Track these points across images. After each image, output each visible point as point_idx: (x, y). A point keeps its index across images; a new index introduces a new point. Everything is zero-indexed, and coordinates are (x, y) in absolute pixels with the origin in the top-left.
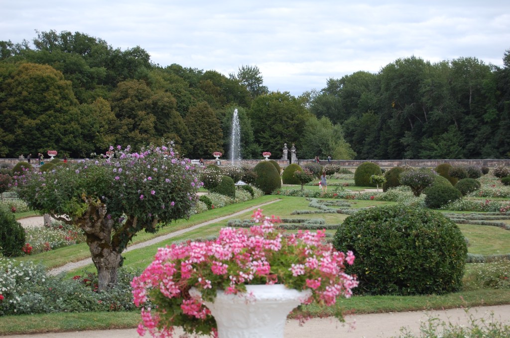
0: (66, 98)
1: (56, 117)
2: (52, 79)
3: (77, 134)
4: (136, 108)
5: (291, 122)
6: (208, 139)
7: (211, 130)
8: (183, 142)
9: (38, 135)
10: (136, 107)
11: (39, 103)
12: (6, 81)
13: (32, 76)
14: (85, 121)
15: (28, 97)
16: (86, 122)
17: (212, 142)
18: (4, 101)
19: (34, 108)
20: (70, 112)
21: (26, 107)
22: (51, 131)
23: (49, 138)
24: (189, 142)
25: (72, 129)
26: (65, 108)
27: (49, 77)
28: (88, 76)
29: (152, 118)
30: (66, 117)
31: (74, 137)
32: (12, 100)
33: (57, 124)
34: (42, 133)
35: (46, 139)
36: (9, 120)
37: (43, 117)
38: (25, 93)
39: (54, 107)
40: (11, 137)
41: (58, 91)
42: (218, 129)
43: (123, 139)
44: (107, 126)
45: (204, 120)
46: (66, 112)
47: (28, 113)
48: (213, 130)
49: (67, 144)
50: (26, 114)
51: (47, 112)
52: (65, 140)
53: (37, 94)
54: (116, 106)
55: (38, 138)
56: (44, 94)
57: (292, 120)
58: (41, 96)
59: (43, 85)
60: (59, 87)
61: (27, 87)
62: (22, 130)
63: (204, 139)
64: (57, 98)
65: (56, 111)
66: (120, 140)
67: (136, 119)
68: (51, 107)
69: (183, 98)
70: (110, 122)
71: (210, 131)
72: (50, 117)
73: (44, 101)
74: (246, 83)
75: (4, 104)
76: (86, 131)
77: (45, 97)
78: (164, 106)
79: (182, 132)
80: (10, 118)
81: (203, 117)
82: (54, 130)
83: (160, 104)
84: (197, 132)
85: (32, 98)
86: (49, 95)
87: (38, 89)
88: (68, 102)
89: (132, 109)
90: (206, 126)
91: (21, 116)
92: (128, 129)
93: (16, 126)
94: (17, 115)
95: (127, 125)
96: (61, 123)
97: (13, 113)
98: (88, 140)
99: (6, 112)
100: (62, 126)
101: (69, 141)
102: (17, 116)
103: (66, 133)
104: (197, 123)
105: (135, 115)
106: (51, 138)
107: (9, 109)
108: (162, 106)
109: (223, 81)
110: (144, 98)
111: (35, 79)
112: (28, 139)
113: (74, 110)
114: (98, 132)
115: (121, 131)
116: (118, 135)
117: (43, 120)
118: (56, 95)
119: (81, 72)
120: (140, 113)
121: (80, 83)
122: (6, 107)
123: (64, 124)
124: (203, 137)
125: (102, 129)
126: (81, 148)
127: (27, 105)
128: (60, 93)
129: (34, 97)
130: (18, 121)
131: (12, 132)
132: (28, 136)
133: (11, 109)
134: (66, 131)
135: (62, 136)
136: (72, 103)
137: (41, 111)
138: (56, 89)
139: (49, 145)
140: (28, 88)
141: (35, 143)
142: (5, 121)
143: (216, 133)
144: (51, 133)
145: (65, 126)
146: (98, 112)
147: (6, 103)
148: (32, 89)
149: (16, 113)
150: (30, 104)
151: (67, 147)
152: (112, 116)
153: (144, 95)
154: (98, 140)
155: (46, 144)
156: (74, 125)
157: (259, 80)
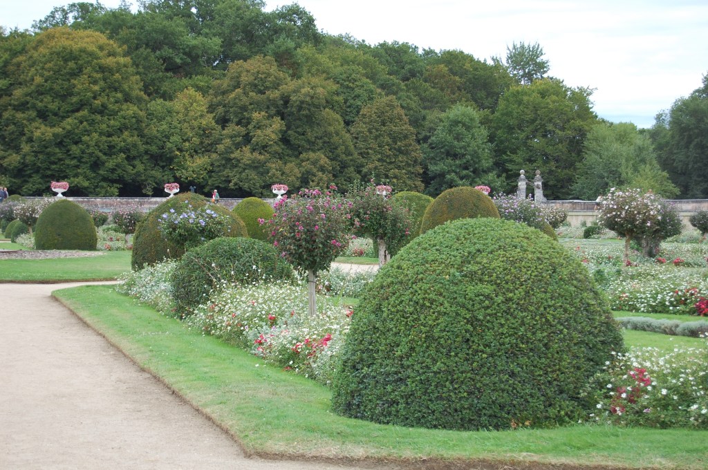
0: (116, 90)
1: (92, 123)
2: (91, 54)
3: (134, 153)
4: (250, 107)
5: (560, 133)
6: (391, 163)
7: (396, 147)
8: (341, 168)
9: (60, 156)
10: (251, 104)
11: (64, 97)
12: (15, 61)
13: (54, 49)
14: (154, 130)
15: (43, 86)
16: (155, 132)
17: (399, 168)
18: (6, 95)
19: (53, 106)
20: (122, 113)
21: (40, 104)
22: (83, 147)
23: (79, 161)
24: (352, 169)
25: (123, 144)
26: (110, 106)
27: (83, 51)
28: (185, 53)
29: (278, 124)
30: (112, 122)
31: (128, 158)
32: (18, 93)
33: (94, 134)
34: (68, 151)
35: (74, 162)
36: (12, 127)
37: (69, 123)
38: (38, 80)
39: (91, 105)
40: (13, 159)
41: (99, 76)
42: (410, 145)
43: (224, 162)
44: (196, 140)
45: (384, 128)
46: (114, 114)
47: (43, 115)
48: (400, 147)
49: (113, 171)
50: (40, 118)
51: (76, 114)
52: (111, 164)
53: (60, 81)
54: (219, 104)
55: (60, 160)
56: (72, 81)
57: (563, 129)
58: (66, 84)
59: (71, 64)
60: (102, 69)
61: (43, 68)
62: (32, 147)
63: (380, 164)
64: (96, 88)
65: (94, 111)
66: (217, 164)
67: (250, 127)
68: (85, 105)
69: (357, 91)
70: (204, 132)
71: (395, 149)
72: (81, 122)
73: (71, 94)
74: (521, 72)
75: (5, 99)
76: (154, 149)
77: (74, 86)
78: (302, 102)
79: (339, 151)
80: (14, 124)
81: (384, 124)
82: (88, 146)
83: (293, 98)
84: (370, 151)
85: (51, 89)
86: (80, 83)
87: (62, 73)
88: (119, 95)
89: (244, 108)
90: (387, 139)
91: (33, 120)
92: (234, 144)
93: (24, 138)
94: (24, 119)
95: (231, 137)
96: (101, 134)
97: (19, 115)
98: (162, 164)
99: (6, 115)
100: (104, 138)
101: (116, 166)
102: (25, 122)
103: (111, 150)
104: (371, 133)
105: (248, 119)
106: (83, 160)
107: (14, 109)
108: (298, 102)
109: (467, 66)
110: (267, 88)
111: (58, 54)
112: (41, 163)
113: (131, 110)
114: (180, 150)
115: (221, 147)
116: (214, 156)
117: (69, 127)
118: (95, 82)
119: (173, 46)
120: (256, 115)
121: (162, 65)
122: (10, 105)
123: (110, 135)
124: (379, 160)
125: (187, 144)
126: (143, 178)
127: (42, 101)
128: (105, 79)
129: (55, 86)
130: (26, 129)
131: (17, 149)
132: (41, 156)
133: (17, 108)
134: (111, 147)
135: (104, 158)
136: (127, 99)
137: (68, 112)
138: (97, 72)
139: (78, 173)
140: (46, 70)
141: (54, 170)
142: (6, 130)
143: (406, 153)
144: (83, 152)
145: (110, 139)
146: (181, 115)
147: (9, 98)
148: (51, 73)
149: (22, 115)
150: (48, 99)
151: (115, 176)
152: (208, 120)
153: (268, 84)
154: (179, 164)
155: (75, 172)
156: (129, 138)
157: (542, 67)
